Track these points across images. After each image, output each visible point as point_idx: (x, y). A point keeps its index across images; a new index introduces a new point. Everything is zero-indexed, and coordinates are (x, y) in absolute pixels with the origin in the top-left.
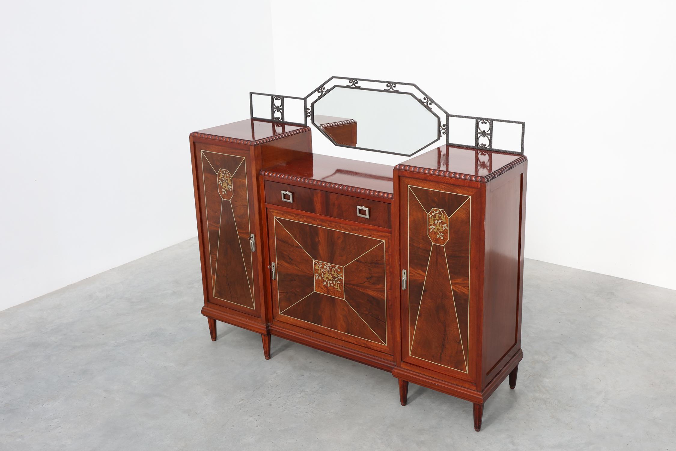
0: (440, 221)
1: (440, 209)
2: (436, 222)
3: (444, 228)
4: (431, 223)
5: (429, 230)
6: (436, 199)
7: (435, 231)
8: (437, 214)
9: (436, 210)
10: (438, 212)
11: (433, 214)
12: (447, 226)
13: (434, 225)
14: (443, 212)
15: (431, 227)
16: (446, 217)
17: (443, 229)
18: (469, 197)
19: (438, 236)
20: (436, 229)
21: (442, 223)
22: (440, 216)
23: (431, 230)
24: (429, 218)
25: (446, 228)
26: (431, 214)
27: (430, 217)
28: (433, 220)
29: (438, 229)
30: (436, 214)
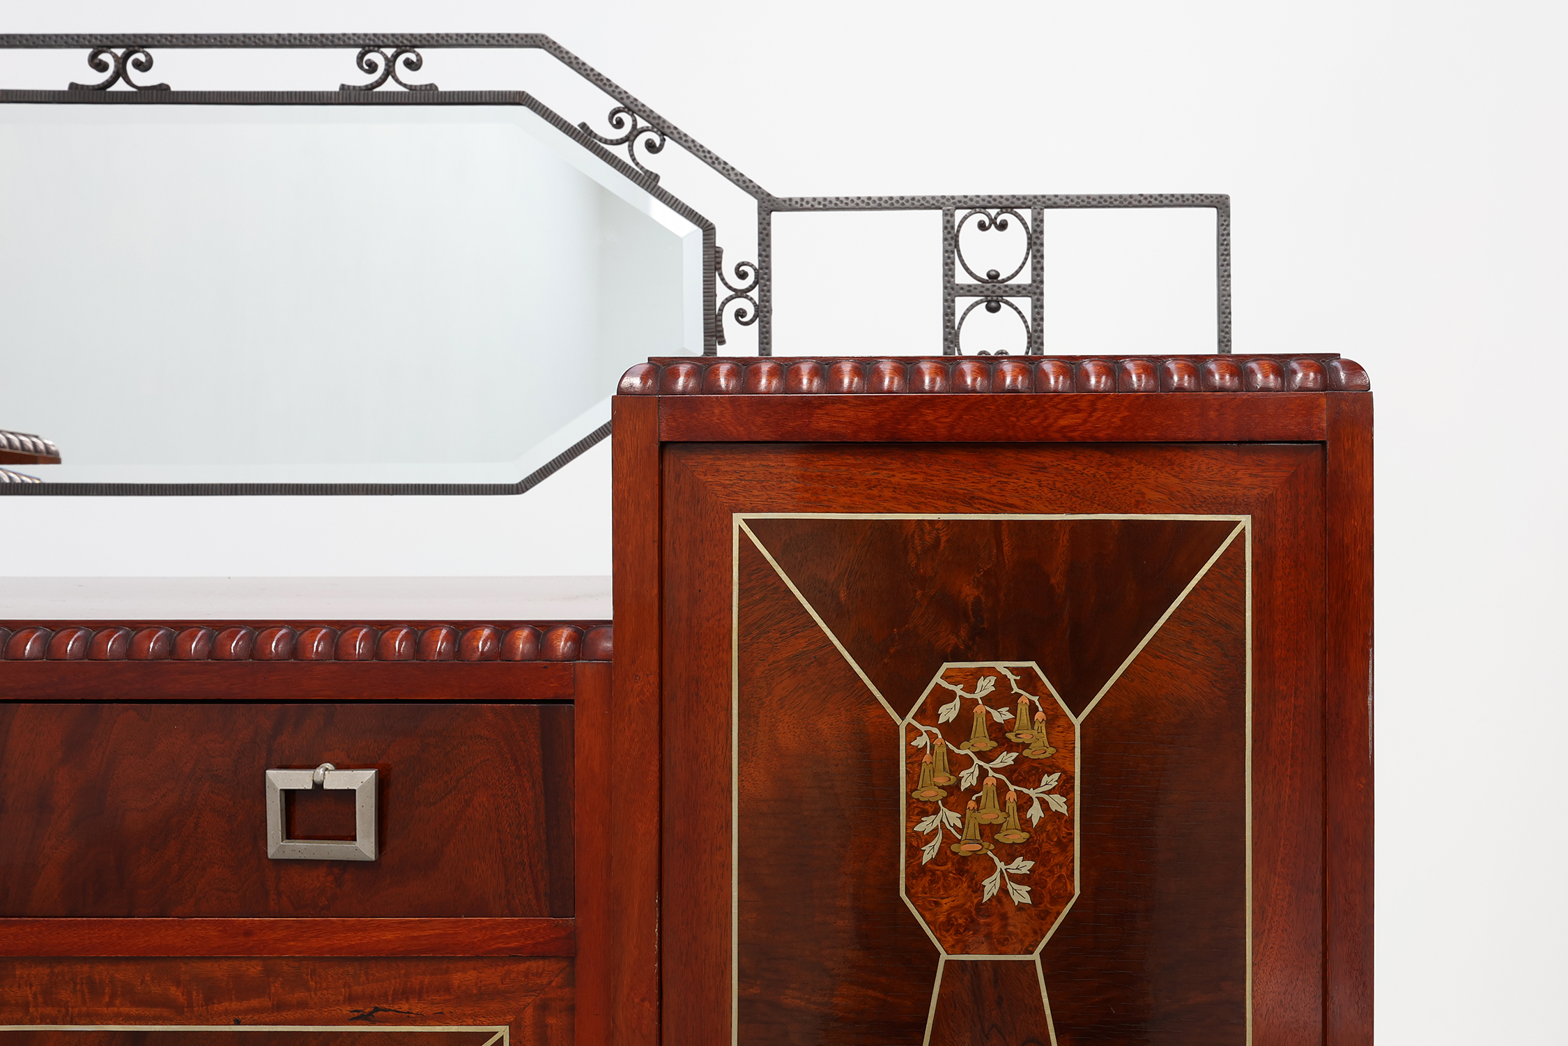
0: (1007, 759)
1: (1001, 666)
2: (968, 778)
3: (1035, 813)
4: (928, 793)
5: (914, 852)
6: (969, 592)
7: (964, 849)
8: (980, 709)
9: (970, 679)
10: (986, 686)
11: (948, 712)
12: (1064, 788)
13: (956, 797)
14: (1028, 680)
15: (926, 825)
16: (1054, 717)
17: (1025, 824)
18: (1237, 523)
19: (991, 886)
20: (971, 831)
21: (1026, 772)
22: (1001, 715)
23: (929, 853)
24: (915, 755)
25: (1058, 803)
26: (928, 714)
27: (920, 742)
28: (941, 760)
29: (989, 831)
30: (968, 707)
